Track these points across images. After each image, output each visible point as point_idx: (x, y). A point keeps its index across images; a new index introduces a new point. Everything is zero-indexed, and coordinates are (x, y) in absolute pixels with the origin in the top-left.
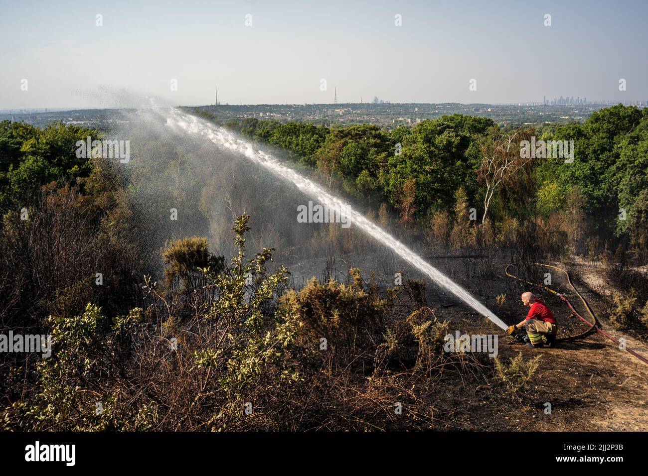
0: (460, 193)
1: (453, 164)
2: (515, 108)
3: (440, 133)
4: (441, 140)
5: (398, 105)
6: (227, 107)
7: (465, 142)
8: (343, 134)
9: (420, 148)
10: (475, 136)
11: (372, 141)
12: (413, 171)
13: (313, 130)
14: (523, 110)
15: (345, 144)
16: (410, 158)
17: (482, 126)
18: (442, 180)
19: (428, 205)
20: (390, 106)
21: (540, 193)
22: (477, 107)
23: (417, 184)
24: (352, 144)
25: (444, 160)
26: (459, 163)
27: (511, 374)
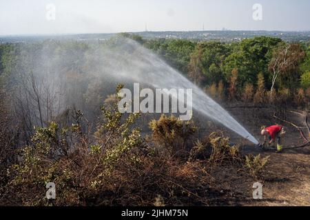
0: (260, 76)
1: (258, 61)
2: (296, 33)
3: (253, 45)
4: (252, 49)
5: (235, 31)
6: (151, 32)
7: (265, 50)
8: (203, 46)
9: (241, 53)
10: (271, 47)
11: (218, 49)
12: (238, 64)
13: (190, 44)
14: (299, 34)
15: (204, 51)
16: (236, 58)
17: (275, 42)
18: (252, 69)
19: (244, 81)
20: (231, 32)
21: (303, 76)
22: (275, 33)
23: (239, 71)
24: (207, 51)
25: (254, 59)
26: (261, 61)
27: (253, 164)
